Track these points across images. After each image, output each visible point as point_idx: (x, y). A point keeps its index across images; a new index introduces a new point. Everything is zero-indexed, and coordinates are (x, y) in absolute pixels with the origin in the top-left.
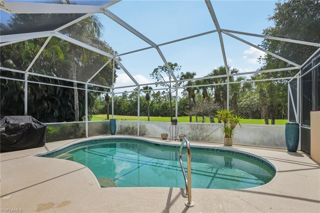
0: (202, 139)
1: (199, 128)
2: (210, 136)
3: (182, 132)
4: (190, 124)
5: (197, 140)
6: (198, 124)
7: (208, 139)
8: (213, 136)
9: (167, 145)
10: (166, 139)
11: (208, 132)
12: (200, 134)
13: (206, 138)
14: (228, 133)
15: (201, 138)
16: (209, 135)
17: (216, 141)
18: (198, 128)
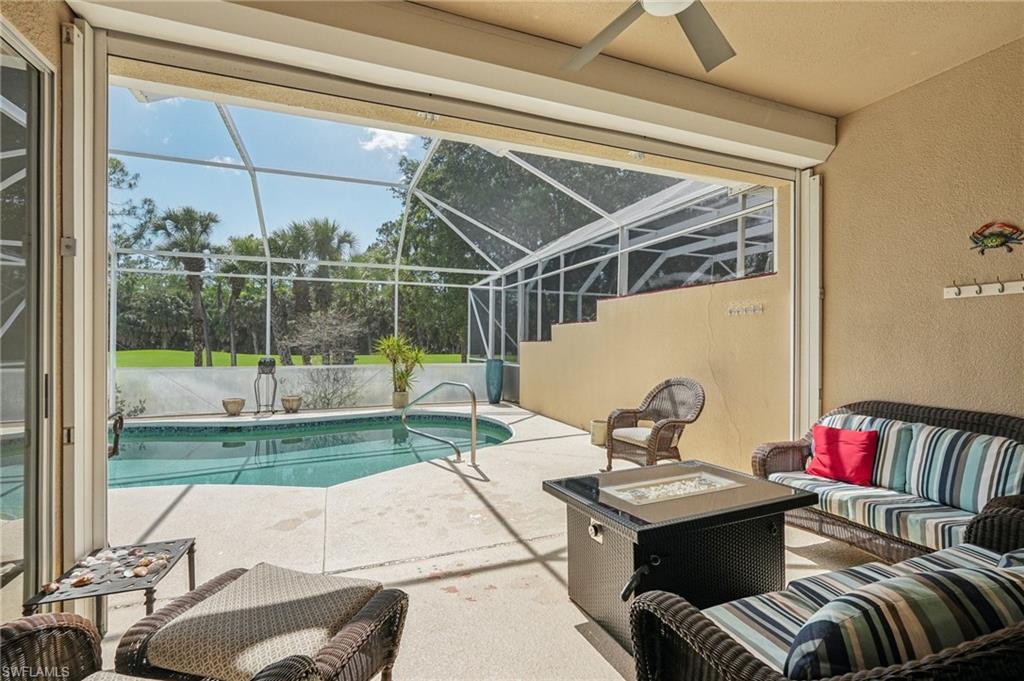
0: (340, 403)
1: (332, 377)
2: (358, 394)
3: (285, 391)
4: (309, 370)
5: (327, 405)
6: (328, 370)
7: (353, 401)
8: (363, 394)
9: (266, 424)
10: (238, 415)
11: (353, 386)
12: (334, 393)
13: (348, 400)
14: (401, 384)
15: (335, 401)
16: (354, 393)
17: (373, 402)
18: (328, 376)
